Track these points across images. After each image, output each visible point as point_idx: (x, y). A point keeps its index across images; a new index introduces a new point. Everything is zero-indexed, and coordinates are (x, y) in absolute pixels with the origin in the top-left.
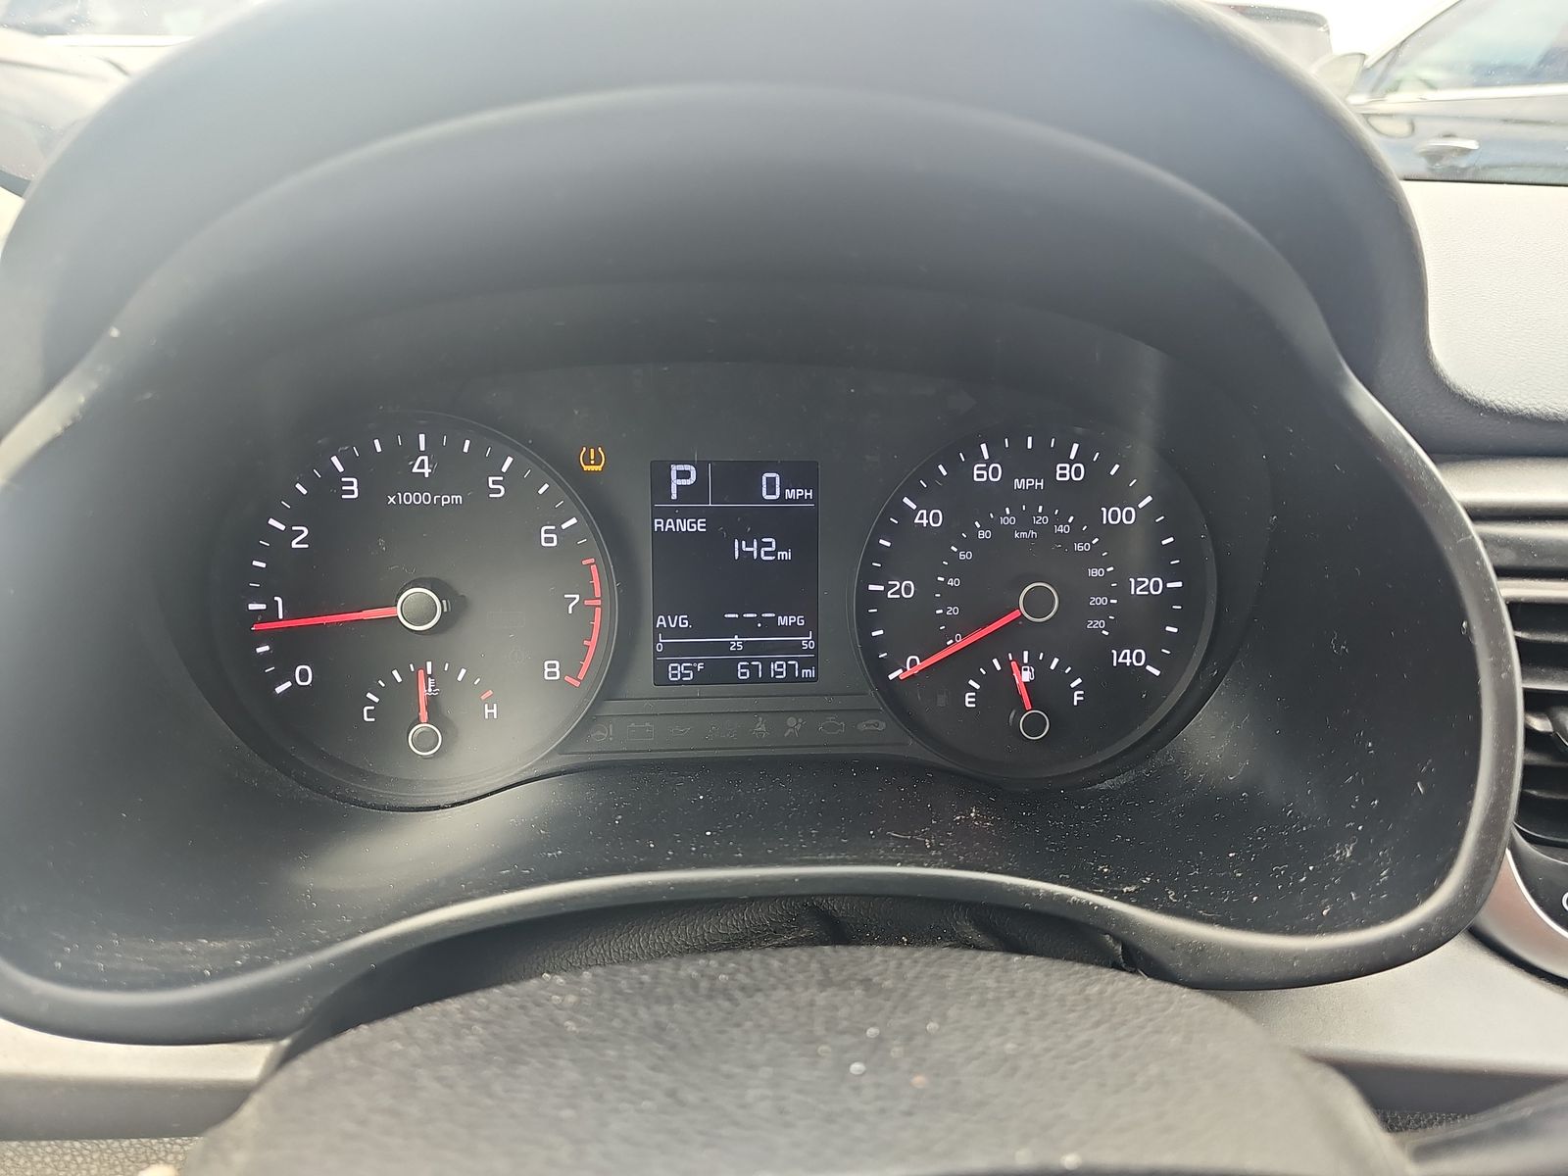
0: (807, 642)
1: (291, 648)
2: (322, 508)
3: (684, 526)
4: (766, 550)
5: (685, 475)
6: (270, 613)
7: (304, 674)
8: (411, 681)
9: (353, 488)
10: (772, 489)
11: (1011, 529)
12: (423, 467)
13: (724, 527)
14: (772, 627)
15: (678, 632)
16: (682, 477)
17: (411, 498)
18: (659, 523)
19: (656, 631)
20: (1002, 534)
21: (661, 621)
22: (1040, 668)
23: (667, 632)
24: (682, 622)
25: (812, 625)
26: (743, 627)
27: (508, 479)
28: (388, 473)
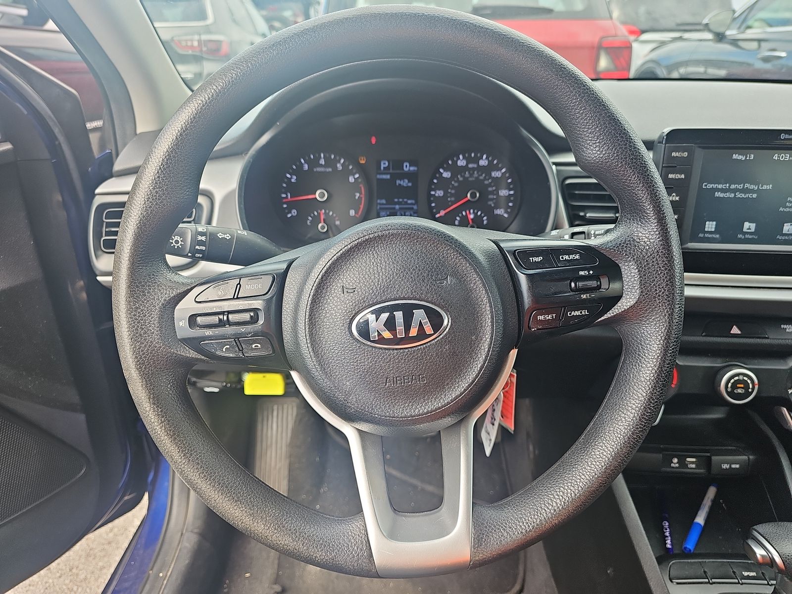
0: (415, 207)
1: (292, 205)
2: (299, 172)
3: (384, 177)
4: (405, 183)
5: (385, 164)
6: (287, 197)
7: (294, 212)
8: (319, 214)
9: (306, 167)
10: (407, 167)
11: (468, 178)
12: (322, 162)
13: (395, 177)
14: (406, 203)
15: (383, 204)
16: (384, 164)
17: (319, 169)
18: (378, 176)
19: (377, 204)
20: (465, 179)
21: (379, 201)
22: (476, 214)
23: (380, 204)
24: (384, 201)
25: (416, 203)
26: (399, 203)
27: (342, 165)
28: (314, 163)
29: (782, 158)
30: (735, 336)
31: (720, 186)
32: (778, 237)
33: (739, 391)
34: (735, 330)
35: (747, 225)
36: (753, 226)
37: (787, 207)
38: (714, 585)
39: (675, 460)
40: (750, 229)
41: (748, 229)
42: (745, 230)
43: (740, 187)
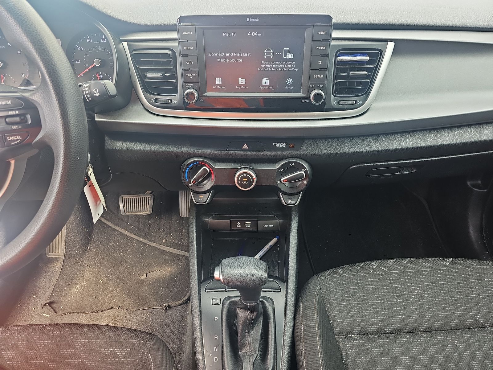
20: (93, 51)
22: (104, 75)
29: (253, 35)
30: (245, 150)
31: (219, 55)
32: (260, 87)
33: (245, 182)
34: (245, 147)
35: (240, 80)
36: (244, 80)
37: (262, 68)
38: (227, 292)
39: (239, 224)
40: (243, 83)
41: (241, 83)
42: (240, 83)
43: (231, 55)
